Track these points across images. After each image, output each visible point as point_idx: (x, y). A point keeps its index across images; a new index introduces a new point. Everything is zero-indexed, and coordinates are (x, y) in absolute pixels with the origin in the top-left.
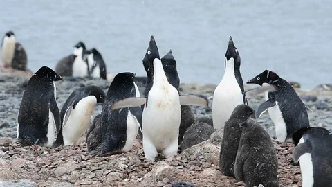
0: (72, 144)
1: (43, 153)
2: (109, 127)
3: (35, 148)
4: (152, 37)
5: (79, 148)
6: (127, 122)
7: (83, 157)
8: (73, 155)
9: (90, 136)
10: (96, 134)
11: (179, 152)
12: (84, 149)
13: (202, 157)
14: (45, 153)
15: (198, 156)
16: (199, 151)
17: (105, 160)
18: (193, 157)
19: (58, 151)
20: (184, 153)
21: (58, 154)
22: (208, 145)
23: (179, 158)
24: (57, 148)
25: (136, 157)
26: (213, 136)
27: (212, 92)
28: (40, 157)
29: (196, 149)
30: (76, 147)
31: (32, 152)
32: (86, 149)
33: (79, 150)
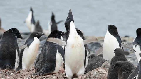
0: (27, 69)
1: (10, 74)
2: (46, 59)
3: (6, 71)
4: (70, 10)
5: (30, 71)
6: (56, 57)
7: (33, 76)
8: (27, 75)
9: (37, 64)
10: (40, 64)
11: (85, 74)
12: (33, 72)
13: (97, 76)
14: (12, 74)
15: (95, 76)
16: (96, 73)
17: (44, 78)
18: (92, 76)
19: (18, 73)
20: (88, 74)
21: (19, 74)
22: (101, 70)
23: (85, 77)
24: (18, 71)
25: (61, 76)
26: (103, 64)
27: (103, 41)
28: (9, 76)
29: (94, 72)
30: (29, 70)
31: (4, 73)
32: (34, 72)
33: (30, 72)
